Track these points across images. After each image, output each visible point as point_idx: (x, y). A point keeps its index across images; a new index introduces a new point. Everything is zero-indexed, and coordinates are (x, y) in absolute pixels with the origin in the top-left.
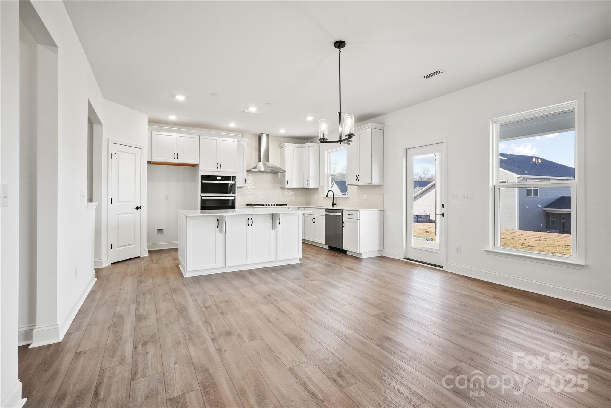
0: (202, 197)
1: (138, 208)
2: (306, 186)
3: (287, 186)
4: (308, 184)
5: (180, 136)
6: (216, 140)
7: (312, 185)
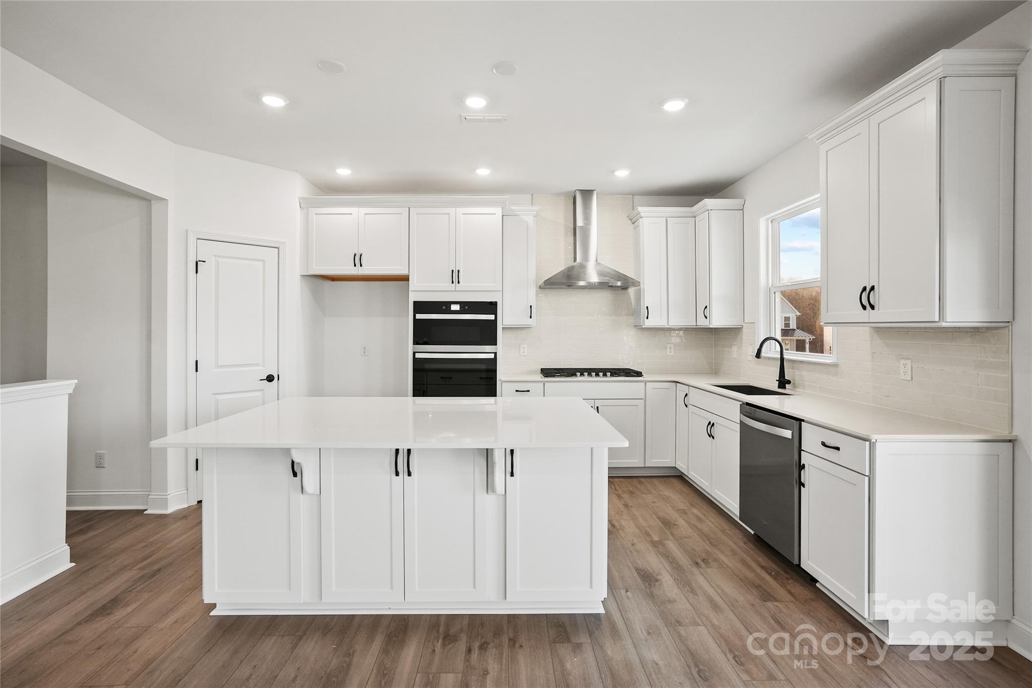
0: (414, 353)
1: (270, 378)
2: (703, 323)
3: (648, 323)
4: (706, 317)
5: (365, 214)
6: (449, 214)
7: (718, 320)
